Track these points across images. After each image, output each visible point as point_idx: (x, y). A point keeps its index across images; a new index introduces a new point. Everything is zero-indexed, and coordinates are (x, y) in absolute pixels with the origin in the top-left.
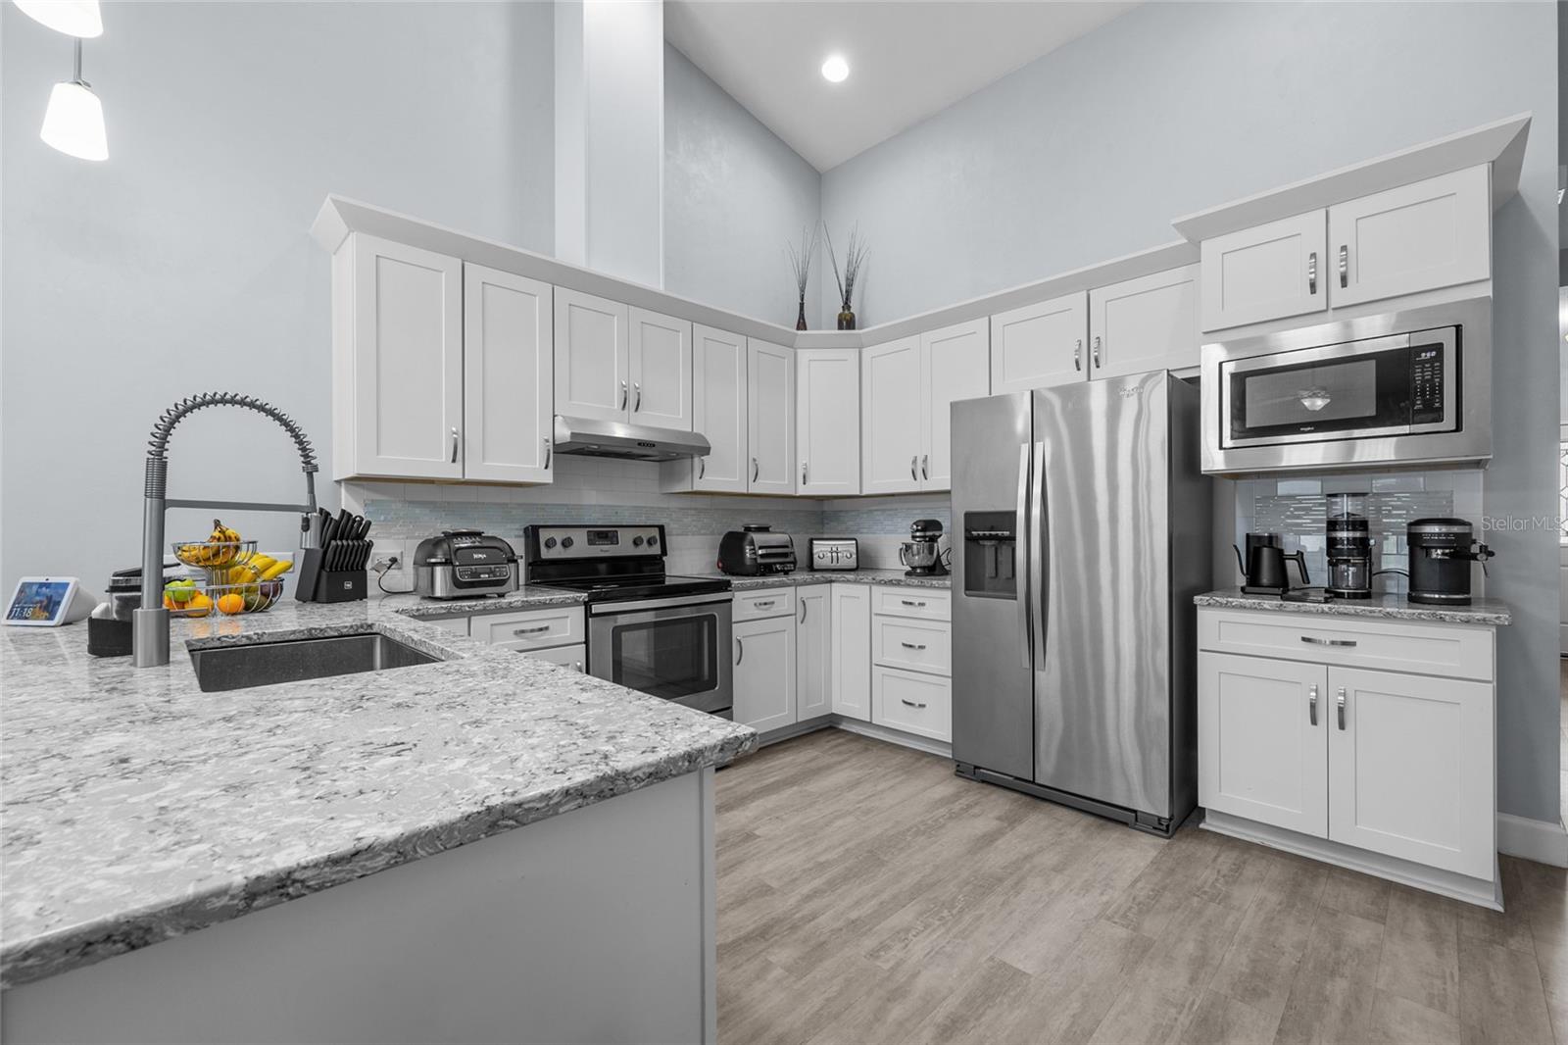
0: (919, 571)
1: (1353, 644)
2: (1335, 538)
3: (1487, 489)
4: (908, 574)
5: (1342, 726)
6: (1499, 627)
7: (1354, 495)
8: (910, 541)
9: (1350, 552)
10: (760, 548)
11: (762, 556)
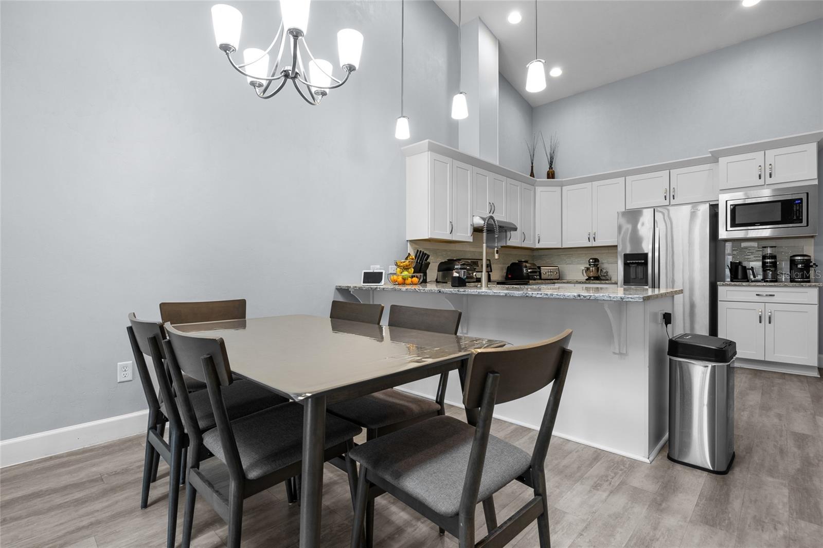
0: (592, 278)
1: (774, 295)
2: (765, 262)
3: (815, 245)
4: (586, 280)
5: (770, 323)
6: (819, 287)
7: (772, 247)
8: (588, 266)
9: (770, 266)
10: (529, 269)
11: (530, 272)
